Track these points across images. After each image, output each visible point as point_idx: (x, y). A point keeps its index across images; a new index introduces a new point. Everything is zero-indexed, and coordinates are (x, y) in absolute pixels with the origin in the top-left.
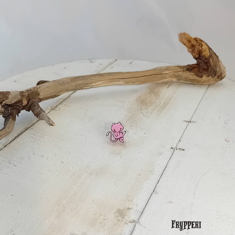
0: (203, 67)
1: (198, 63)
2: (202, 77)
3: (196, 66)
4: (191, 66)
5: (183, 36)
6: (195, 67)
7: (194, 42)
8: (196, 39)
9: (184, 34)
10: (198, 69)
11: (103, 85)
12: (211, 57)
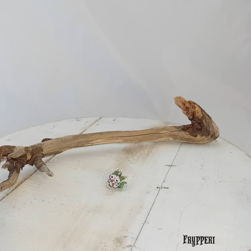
0: (197, 127)
1: (193, 124)
2: (196, 136)
3: (191, 126)
4: (186, 126)
5: (178, 99)
6: (190, 128)
7: (188, 105)
8: (190, 102)
9: (180, 98)
10: (193, 129)
11: (103, 143)
12: (204, 118)
